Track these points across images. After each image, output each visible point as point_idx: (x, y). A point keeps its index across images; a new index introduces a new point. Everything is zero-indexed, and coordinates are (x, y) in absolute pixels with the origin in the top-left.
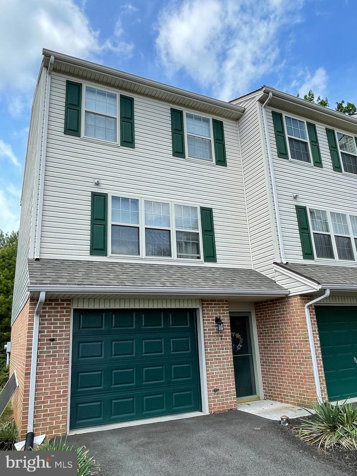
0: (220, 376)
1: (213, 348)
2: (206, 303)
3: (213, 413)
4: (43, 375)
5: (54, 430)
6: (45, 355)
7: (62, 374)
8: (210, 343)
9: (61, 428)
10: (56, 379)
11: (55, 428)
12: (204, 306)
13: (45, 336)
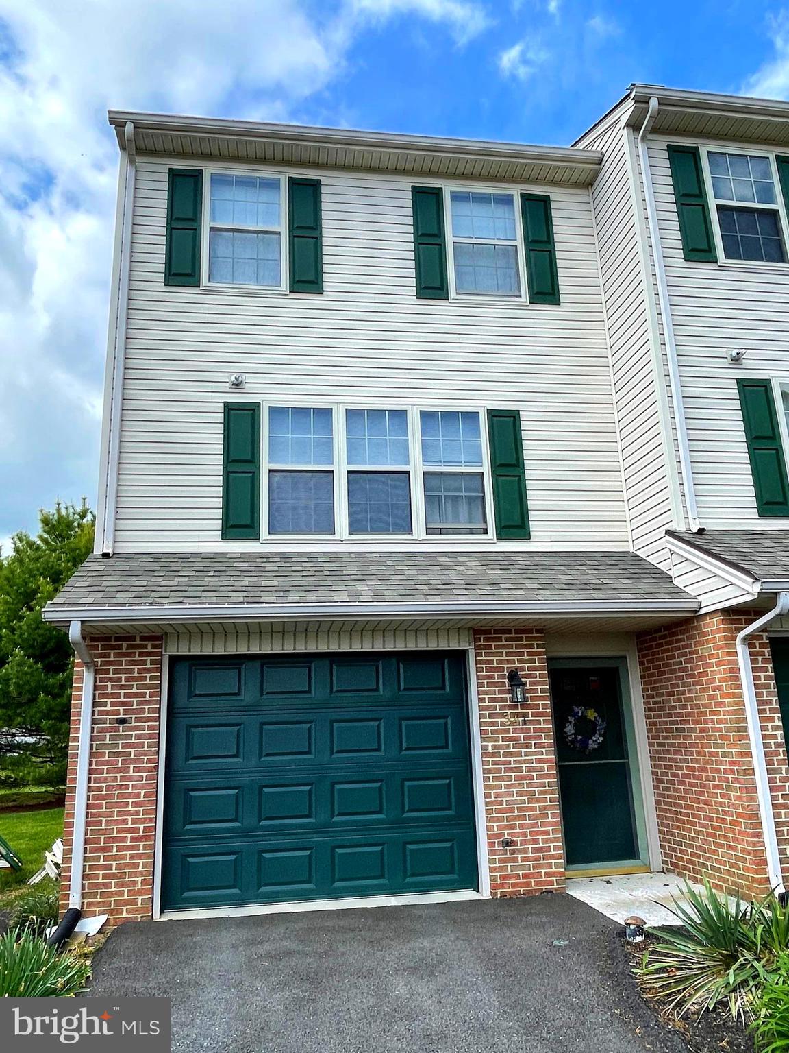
0: (520, 810)
1: (501, 743)
2: (484, 638)
3: (499, 896)
4: (103, 793)
5: (125, 908)
6: (107, 751)
7: (143, 793)
8: (494, 732)
9: (139, 905)
10: (131, 803)
11: (127, 903)
12: (480, 643)
13: (108, 713)
